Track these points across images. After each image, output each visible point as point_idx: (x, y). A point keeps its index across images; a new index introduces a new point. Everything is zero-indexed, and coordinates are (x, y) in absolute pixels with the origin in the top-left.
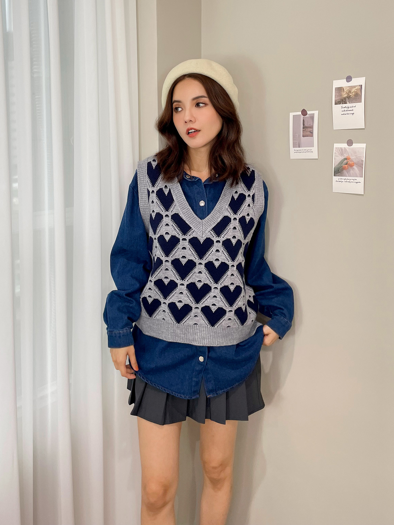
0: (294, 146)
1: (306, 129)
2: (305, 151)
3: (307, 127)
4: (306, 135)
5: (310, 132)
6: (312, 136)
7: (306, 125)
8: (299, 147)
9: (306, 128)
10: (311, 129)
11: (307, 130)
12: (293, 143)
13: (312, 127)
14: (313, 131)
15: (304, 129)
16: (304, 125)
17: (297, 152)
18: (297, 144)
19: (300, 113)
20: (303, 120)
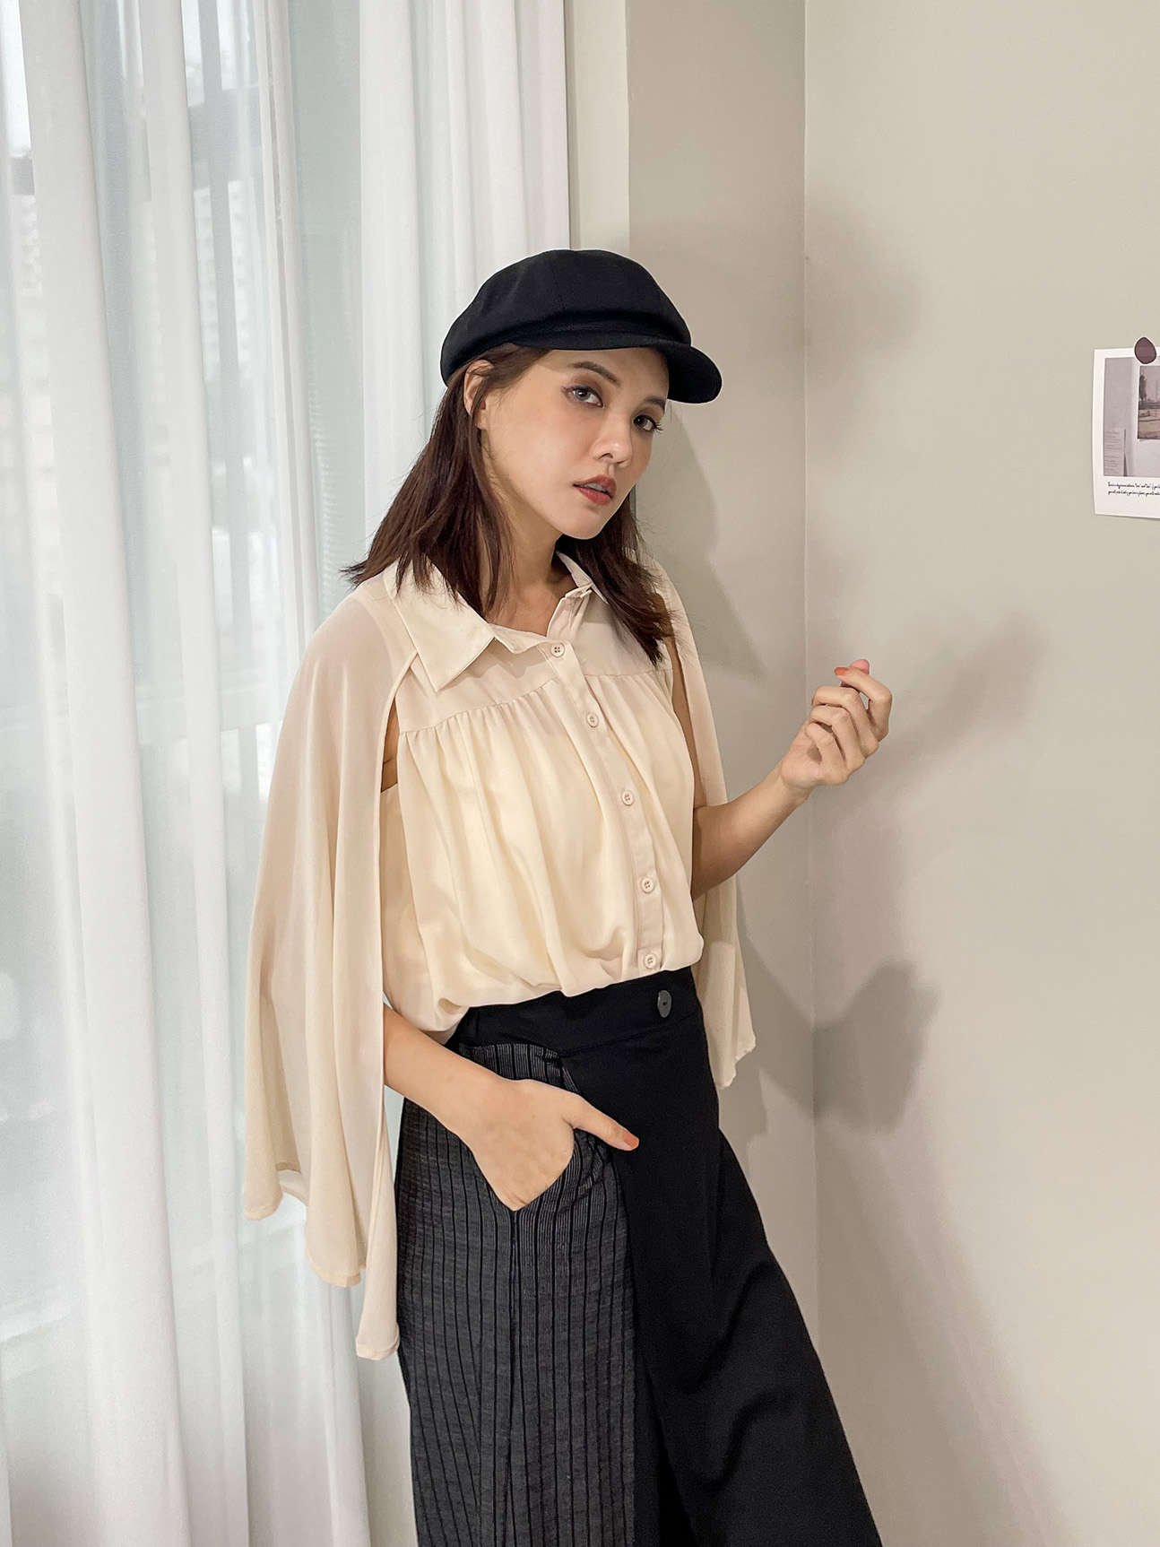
0: (1107, 472)
1: (1152, 412)
2: (1145, 490)
3: (1153, 406)
4: (1149, 433)
7: (1151, 396)
8: (1125, 475)
9: (1151, 407)
11: (1156, 415)
12: (1104, 457)
15: (1142, 411)
16: (1142, 394)
17: (1118, 490)
18: (1120, 464)
19: (1130, 353)
20: (1142, 378)
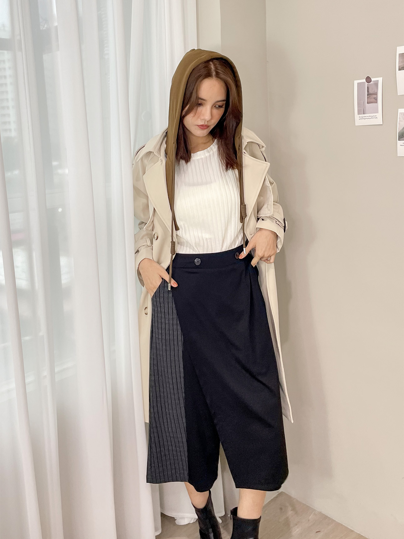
5: (374, 98)
6: (377, 103)
7: (370, 92)
10: (375, 96)
11: (372, 97)
12: (358, 109)
13: (376, 94)
14: (377, 97)
15: (368, 96)
16: (368, 92)
17: (361, 118)
18: (362, 111)
19: (364, 81)
20: (368, 87)
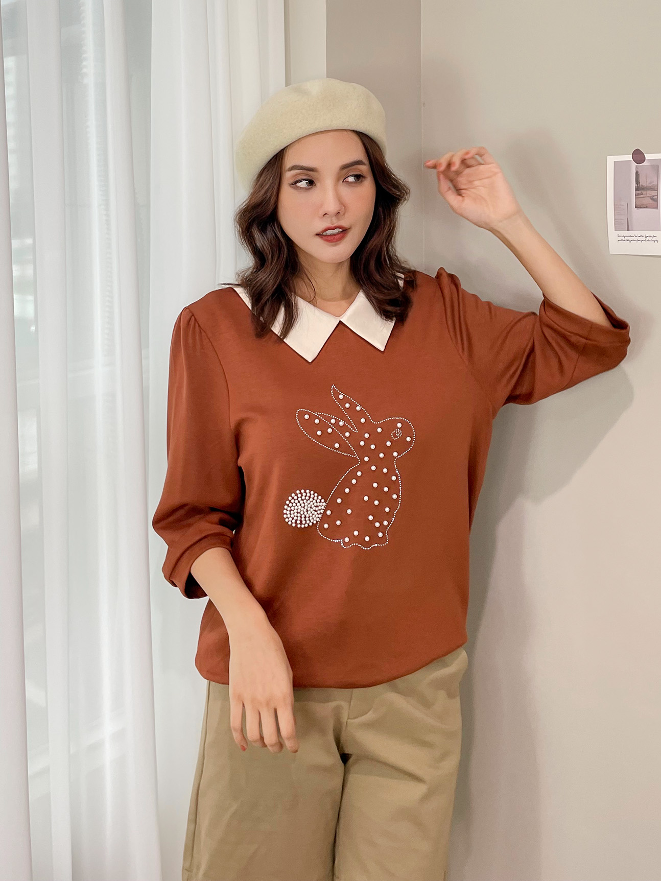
0: (617, 229)
2: (641, 239)
4: (642, 205)
5: (652, 198)
6: (657, 207)
7: (643, 182)
8: (628, 230)
9: (643, 190)
10: (654, 193)
11: (646, 194)
12: (615, 219)
13: (655, 188)
14: (658, 196)
15: (638, 192)
16: (637, 182)
17: (624, 239)
18: (625, 224)
19: (630, 158)
20: (637, 173)
